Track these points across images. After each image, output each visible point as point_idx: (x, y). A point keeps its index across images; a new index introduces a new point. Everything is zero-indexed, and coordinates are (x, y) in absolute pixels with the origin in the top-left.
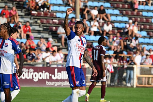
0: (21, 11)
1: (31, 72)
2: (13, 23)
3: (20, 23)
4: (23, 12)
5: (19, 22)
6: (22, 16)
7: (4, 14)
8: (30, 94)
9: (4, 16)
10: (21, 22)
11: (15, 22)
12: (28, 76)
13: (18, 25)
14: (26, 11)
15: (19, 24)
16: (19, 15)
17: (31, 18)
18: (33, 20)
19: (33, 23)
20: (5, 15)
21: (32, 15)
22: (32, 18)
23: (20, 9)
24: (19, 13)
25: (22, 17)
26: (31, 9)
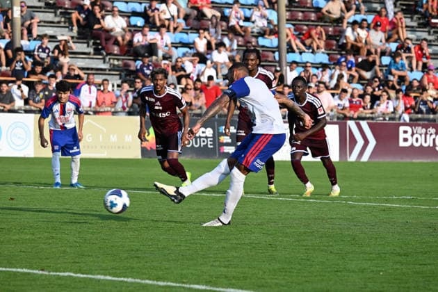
0: (412, 18)
1: (431, 134)
2: (395, 41)
3: (408, 41)
4: (415, 21)
5: (408, 39)
6: (413, 27)
7: (379, 23)
8: (431, 175)
9: (379, 28)
10: (411, 40)
11: (399, 38)
12: (426, 142)
13: (406, 45)
14: (419, 19)
15: (408, 44)
16: (407, 27)
17: (429, 32)
18: (433, 35)
19: (434, 41)
20: (380, 26)
21: (433, 25)
22: (432, 31)
23: (409, 16)
24: (407, 22)
25: (412, 29)
26: (431, 14)
